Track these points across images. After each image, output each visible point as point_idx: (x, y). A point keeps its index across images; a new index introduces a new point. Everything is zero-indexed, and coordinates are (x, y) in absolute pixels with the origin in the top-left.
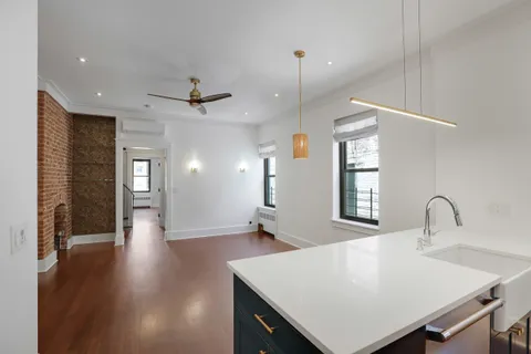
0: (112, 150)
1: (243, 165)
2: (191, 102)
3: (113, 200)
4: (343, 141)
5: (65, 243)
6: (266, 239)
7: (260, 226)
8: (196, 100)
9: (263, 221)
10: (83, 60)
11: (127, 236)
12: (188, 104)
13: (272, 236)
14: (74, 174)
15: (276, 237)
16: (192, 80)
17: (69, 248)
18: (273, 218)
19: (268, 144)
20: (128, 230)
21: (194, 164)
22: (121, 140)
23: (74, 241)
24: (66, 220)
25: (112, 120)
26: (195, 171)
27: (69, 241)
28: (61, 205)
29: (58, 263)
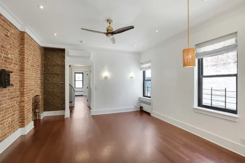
0: (63, 66)
1: (132, 74)
2: (107, 34)
3: (64, 93)
4: (200, 58)
5: (39, 116)
6: (145, 115)
7: (141, 108)
8: (110, 33)
9: (143, 105)
10: (42, 7)
11: (71, 112)
12: (105, 35)
13: (149, 114)
14: (44, 79)
15: (152, 115)
16: (108, 20)
17: (41, 118)
18: (149, 104)
19: (146, 63)
20: (72, 108)
21: (106, 74)
22: (68, 61)
23: (44, 115)
24: (40, 103)
25: (63, 50)
26: (106, 78)
27: (41, 115)
28: (36, 96)
29: (34, 128)
